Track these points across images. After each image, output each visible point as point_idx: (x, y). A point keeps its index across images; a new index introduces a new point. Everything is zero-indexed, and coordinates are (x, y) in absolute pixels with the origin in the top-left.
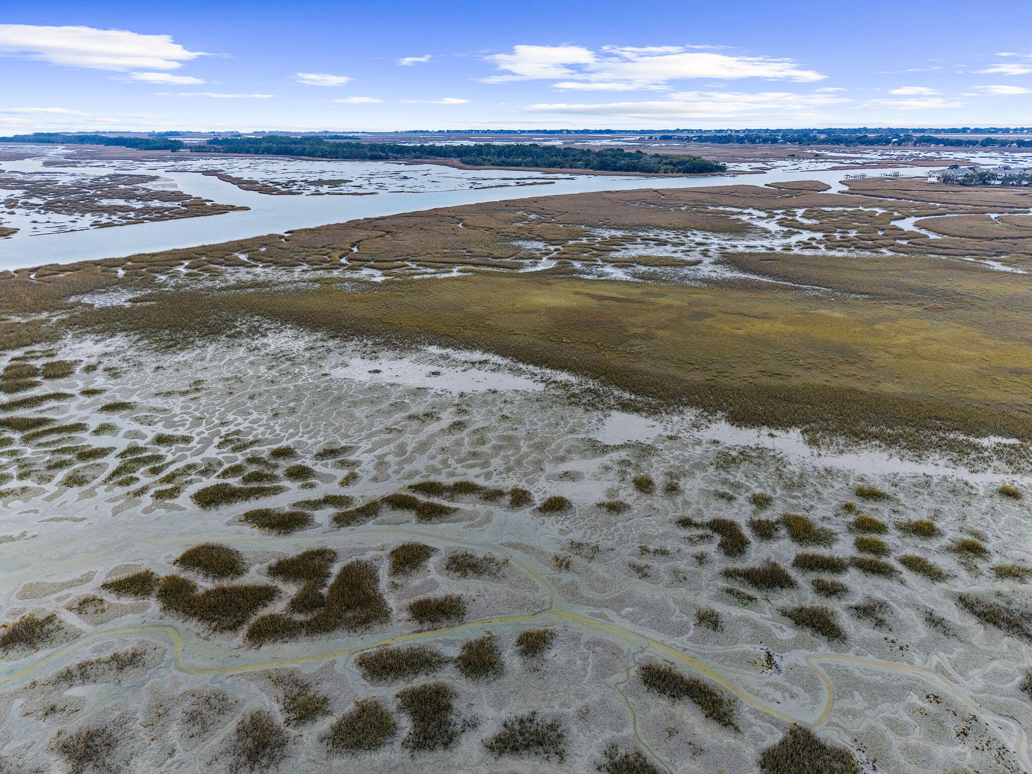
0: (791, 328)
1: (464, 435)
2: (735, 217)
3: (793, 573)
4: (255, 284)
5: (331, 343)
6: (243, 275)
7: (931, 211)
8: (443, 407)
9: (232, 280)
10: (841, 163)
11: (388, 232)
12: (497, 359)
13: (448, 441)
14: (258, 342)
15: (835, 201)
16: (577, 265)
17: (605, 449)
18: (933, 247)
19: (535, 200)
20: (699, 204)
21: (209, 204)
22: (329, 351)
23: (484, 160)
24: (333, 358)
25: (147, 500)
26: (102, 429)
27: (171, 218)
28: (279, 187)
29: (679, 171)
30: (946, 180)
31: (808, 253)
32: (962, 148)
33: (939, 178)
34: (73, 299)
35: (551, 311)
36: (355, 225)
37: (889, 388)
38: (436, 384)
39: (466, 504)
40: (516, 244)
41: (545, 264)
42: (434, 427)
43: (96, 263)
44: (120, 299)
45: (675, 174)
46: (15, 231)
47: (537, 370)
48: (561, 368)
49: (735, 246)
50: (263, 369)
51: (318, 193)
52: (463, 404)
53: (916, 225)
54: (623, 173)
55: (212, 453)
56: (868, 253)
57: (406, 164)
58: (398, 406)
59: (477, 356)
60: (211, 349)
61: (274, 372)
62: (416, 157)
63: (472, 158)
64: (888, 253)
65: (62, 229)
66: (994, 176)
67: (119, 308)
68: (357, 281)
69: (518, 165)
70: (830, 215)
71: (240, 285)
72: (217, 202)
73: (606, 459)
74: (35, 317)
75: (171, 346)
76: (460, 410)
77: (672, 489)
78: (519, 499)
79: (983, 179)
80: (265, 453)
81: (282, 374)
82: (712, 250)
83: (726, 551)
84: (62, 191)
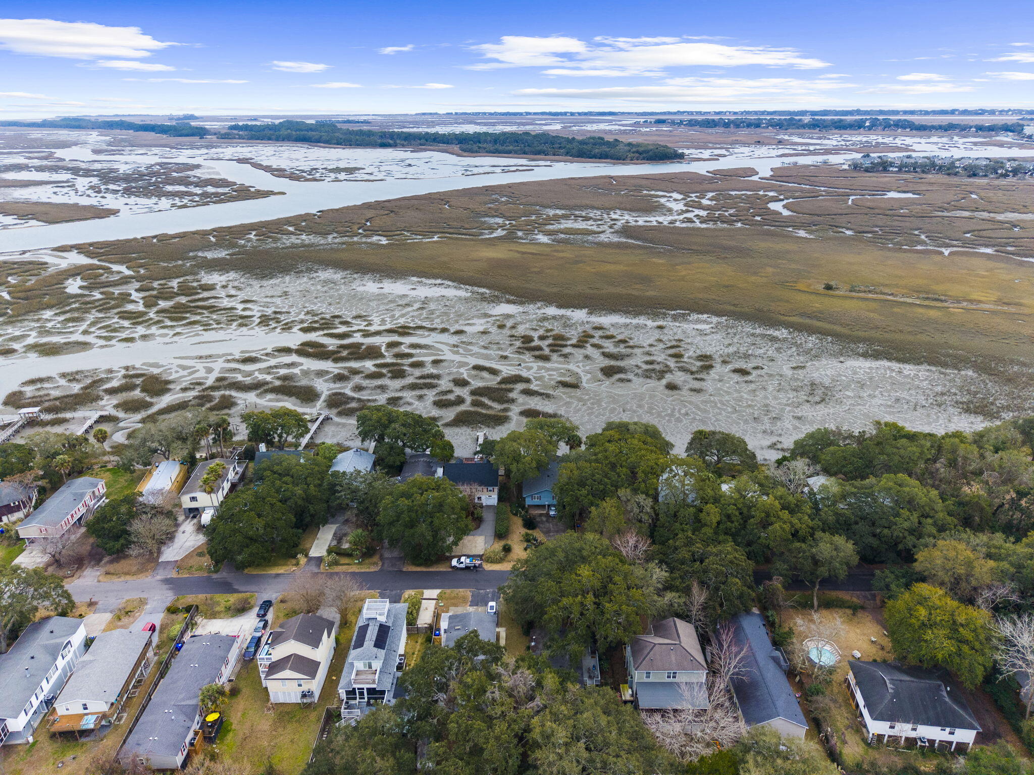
0: (626, 268)
1: (424, 312)
3: (545, 348)
4: (304, 246)
5: (355, 276)
6: (294, 239)
7: (809, 195)
8: (415, 302)
9: (288, 243)
10: (794, 149)
11: (392, 212)
12: (450, 283)
13: (415, 314)
14: (315, 275)
15: (747, 185)
16: (520, 234)
17: (491, 316)
18: (776, 221)
19: (509, 186)
20: (639, 188)
21: (253, 190)
22: (355, 279)
23: (479, 148)
24: (357, 282)
25: (278, 330)
27: (229, 201)
28: (304, 174)
29: (644, 159)
30: (856, 167)
33: (849, 166)
34: (191, 254)
35: (489, 260)
36: (368, 206)
37: (650, 293)
38: (413, 293)
39: (420, 332)
40: (483, 219)
41: (500, 233)
42: (410, 309)
43: (194, 233)
44: (222, 254)
45: (639, 161)
46: (118, 211)
47: (470, 288)
48: (484, 287)
49: (636, 221)
50: (319, 287)
51: (337, 180)
52: (426, 301)
54: (597, 160)
55: (302, 316)
57: (412, 152)
58: (391, 302)
59: (439, 281)
60: (287, 278)
61: (325, 288)
62: (421, 145)
63: (469, 146)
65: (151, 210)
66: (891, 164)
67: (224, 259)
68: (370, 243)
69: (509, 152)
70: (730, 197)
71: (294, 246)
73: (489, 319)
74: (174, 264)
75: (264, 277)
76: (424, 303)
77: (513, 327)
78: (444, 330)
79: (884, 166)
80: (328, 316)
81: (330, 289)
82: (619, 223)
83: (523, 343)
84: (127, 178)
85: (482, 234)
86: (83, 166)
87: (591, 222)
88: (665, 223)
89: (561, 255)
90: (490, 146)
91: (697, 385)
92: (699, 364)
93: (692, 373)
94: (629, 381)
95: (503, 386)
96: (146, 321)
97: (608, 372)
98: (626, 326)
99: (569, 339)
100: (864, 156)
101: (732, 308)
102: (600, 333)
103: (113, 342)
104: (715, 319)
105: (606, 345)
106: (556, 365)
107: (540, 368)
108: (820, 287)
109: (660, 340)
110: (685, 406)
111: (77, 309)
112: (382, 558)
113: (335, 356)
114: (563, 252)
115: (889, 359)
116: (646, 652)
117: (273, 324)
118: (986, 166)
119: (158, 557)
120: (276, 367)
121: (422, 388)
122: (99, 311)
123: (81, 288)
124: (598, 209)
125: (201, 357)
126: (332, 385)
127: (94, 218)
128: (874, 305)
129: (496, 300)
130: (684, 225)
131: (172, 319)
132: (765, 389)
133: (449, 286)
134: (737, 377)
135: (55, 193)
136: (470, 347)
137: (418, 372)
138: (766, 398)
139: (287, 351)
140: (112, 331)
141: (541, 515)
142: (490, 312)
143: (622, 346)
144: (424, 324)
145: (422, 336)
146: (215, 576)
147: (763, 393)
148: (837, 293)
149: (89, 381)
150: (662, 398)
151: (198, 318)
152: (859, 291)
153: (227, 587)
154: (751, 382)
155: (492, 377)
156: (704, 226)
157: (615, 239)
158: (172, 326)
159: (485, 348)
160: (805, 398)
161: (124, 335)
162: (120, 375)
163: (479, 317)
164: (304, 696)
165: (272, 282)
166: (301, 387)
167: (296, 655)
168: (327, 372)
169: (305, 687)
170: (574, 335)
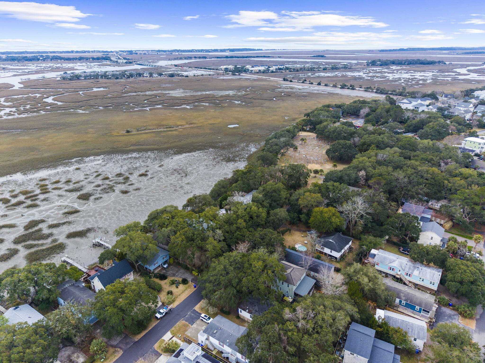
0: (10, 146)
3: (25, 201)
7: (58, 93)
10: (17, 72)
15: (17, 92)
18: (60, 108)
30: (64, 78)
31: (10, 117)
32: (72, 61)
33: (61, 78)
37: (46, 155)
53: (53, 100)
56: (35, 114)
64: (43, 112)
66: (80, 76)
70: (16, 100)
79: (77, 77)
95: (31, 231)
97: (84, 198)
99: (33, 191)
100: (64, 73)
108: (124, 132)
112: (114, 347)
115: (185, 152)
118: (120, 74)
128: (153, 135)
141: (160, 271)
148: (133, 133)
152: (141, 131)
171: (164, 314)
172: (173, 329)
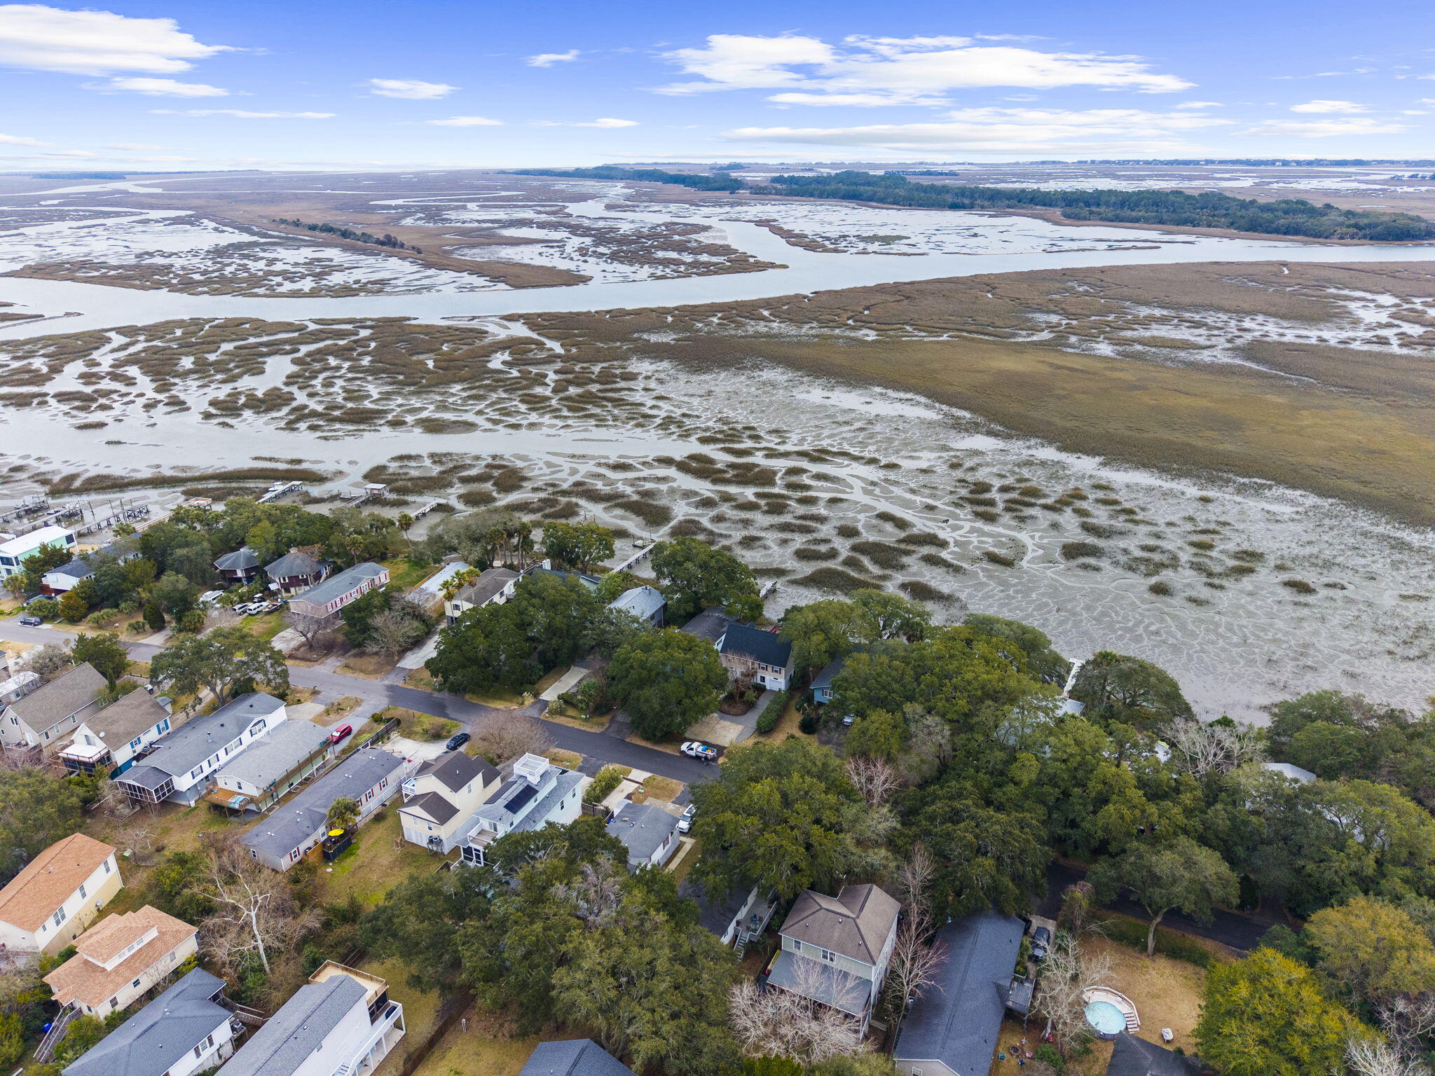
1: (862, 434)
2: (1341, 303)
3: (999, 503)
4: (767, 335)
6: (761, 327)
8: (859, 420)
9: (751, 330)
11: (908, 298)
12: (923, 400)
16: (1073, 339)
17: (952, 449)
19: (1104, 270)
20: (1321, 284)
21: (752, 260)
22: (802, 383)
23: (1091, 213)
24: (802, 388)
25: (674, 437)
26: (652, 407)
27: (715, 273)
28: (827, 243)
34: (636, 335)
35: (1000, 373)
36: (881, 289)
40: (1030, 316)
42: (847, 428)
43: (652, 310)
44: (667, 338)
45: (1355, 241)
46: (591, 278)
47: (945, 407)
48: (965, 409)
50: (753, 389)
51: (864, 252)
54: (1280, 236)
55: (711, 424)
57: (991, 216)
58: (828, 416)
59: (909, 396)
60: (723, 375)
62: (1009, 207)
63: (1076, 211)
65: (625, 280)
67: (667, 344)
68: (852, 339)
69: (1137, 220)
71: (758, 335)
72: (760, 259)
73: (944, 454)
74: (611, 344)
75: (698, 370)
76: (870, 422)
77: (972, 469)
78: (872, 461)
80: (739, 427)
81: (764, 393)
82: (1248, 337)
83: (972, 492)
84: (624, 240)
85: (1014, 335)
86: (586, 223)
87: (1202, 331)
88: (1333, 342)
89: (1116, 375)
90: (1110, 212)
91: (1205, 593)
92: (1233, 563)
93: (1210, 575)
94: (1097, 569)
95: (903, 546)
96: (543, 408)
97: (1072, 551)
98: (1150, 489)
99: (1045, 496)
101: (1356, 487)
102: (1101, 494)
103: (500, 427)
104: (1312, 500)
105: (1095, 512)
106: (1000, 530)
107: (972, 530)
109: (1191, 519)
110: (1162, 620)
111: (486, 386)
112: (612, 721)
113: (719, 476)
114: (1121, 370)
116: (806, 914)
117: (673, 428)
119: (398, 661)
120: (645, 479)
121: (793, 531)
122: (505, 391)
123: (504, 363)
124: (1226, 311)
125: (574, 456)
126: (693, 510)
127: (562, 285)
129: (972, 428)
130: (1366, 347)
131: (570, 409)
132: (1323, 619)
133: (919, 403)
134: (1287, 594)
135: (540, 254)
136: (892, 488)
137: (801, 510)
138: (1316, 633)
139: (668, 461)
140: (504, 415)
142: (952, 445)
143: (1122, 518)
144: (852, 451)
145: (840, 465)
146: (436, 695)
147: (1316, 625)
149: (451, 465)
150: (1133, 603)
151: (597, 411)
153: (440, 709)
154: (1306, 605)
155: (897, 531)
156: (1405, 351)
157: (1224, 359)
158: (566, 417)
159: (913, 491)
160: (1391, 647)
161: (512, 420)
162: (484, 463)
163: (931, 449)
164: (431, 841)
165: (703, 377)
166: (656, 507)
167: (435, 794)
168: (696, 494)
169: (435, 833)
170: (1056, 491)
171: (692, 753)
172: (660, 778)
